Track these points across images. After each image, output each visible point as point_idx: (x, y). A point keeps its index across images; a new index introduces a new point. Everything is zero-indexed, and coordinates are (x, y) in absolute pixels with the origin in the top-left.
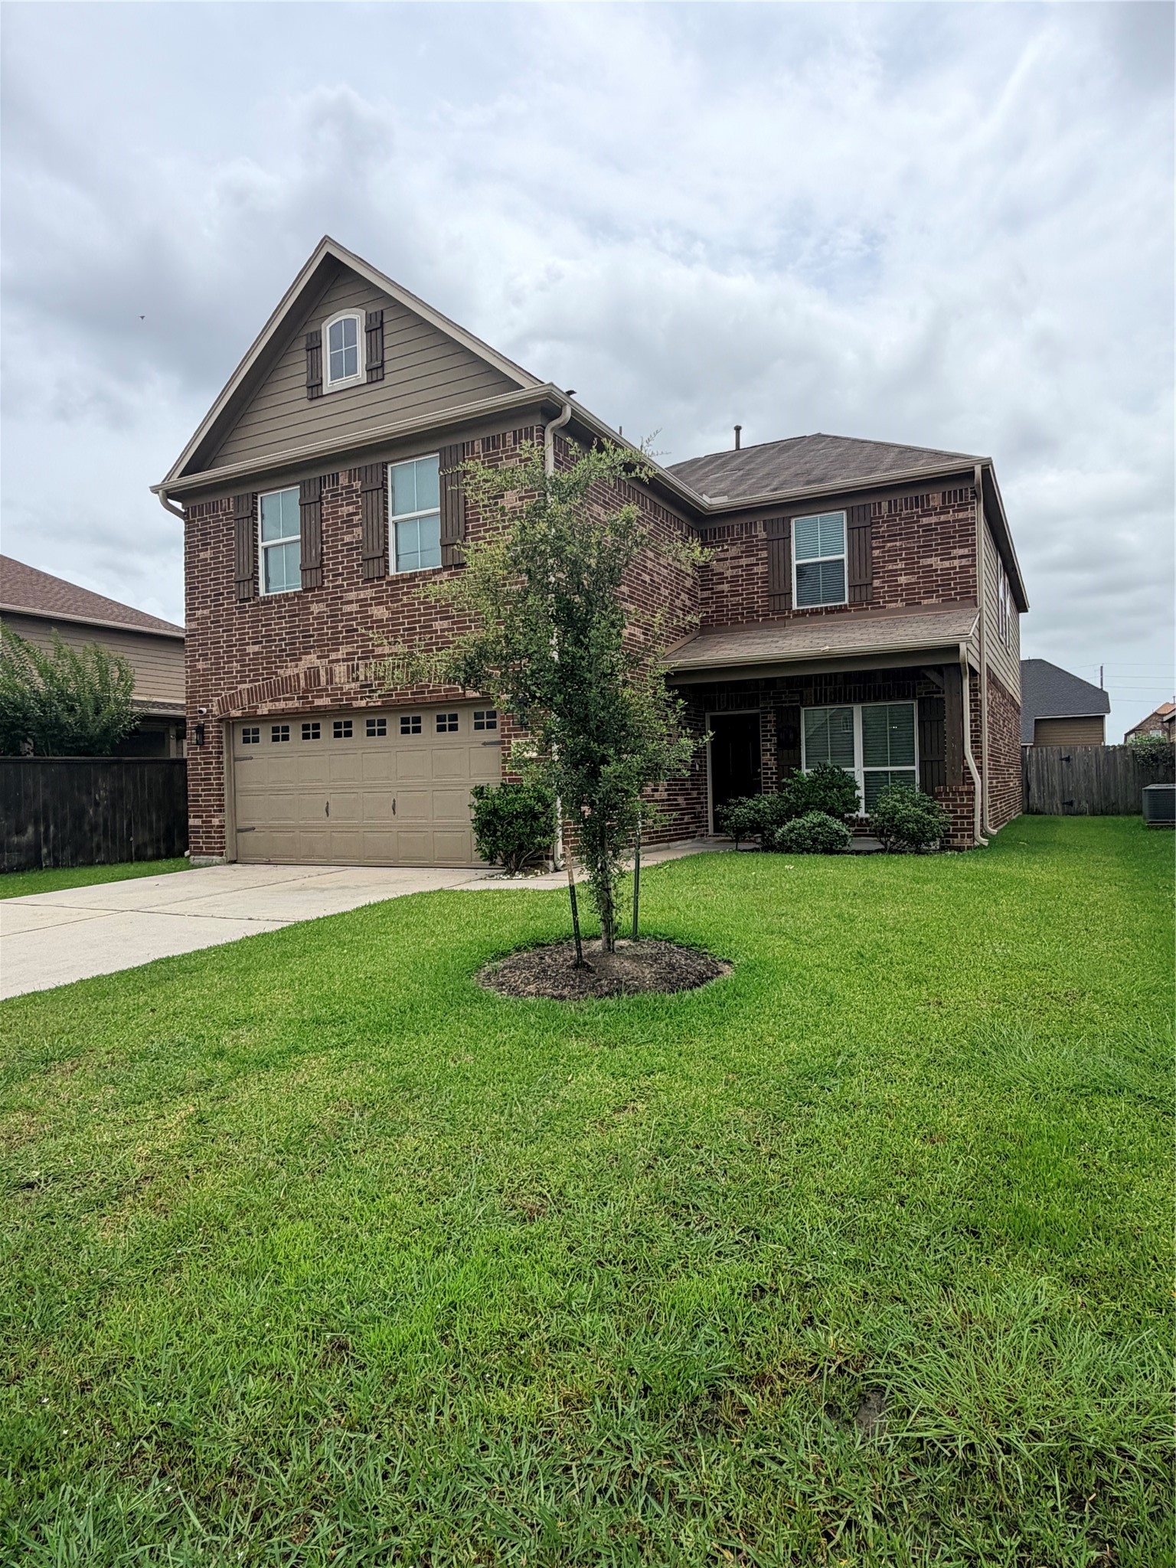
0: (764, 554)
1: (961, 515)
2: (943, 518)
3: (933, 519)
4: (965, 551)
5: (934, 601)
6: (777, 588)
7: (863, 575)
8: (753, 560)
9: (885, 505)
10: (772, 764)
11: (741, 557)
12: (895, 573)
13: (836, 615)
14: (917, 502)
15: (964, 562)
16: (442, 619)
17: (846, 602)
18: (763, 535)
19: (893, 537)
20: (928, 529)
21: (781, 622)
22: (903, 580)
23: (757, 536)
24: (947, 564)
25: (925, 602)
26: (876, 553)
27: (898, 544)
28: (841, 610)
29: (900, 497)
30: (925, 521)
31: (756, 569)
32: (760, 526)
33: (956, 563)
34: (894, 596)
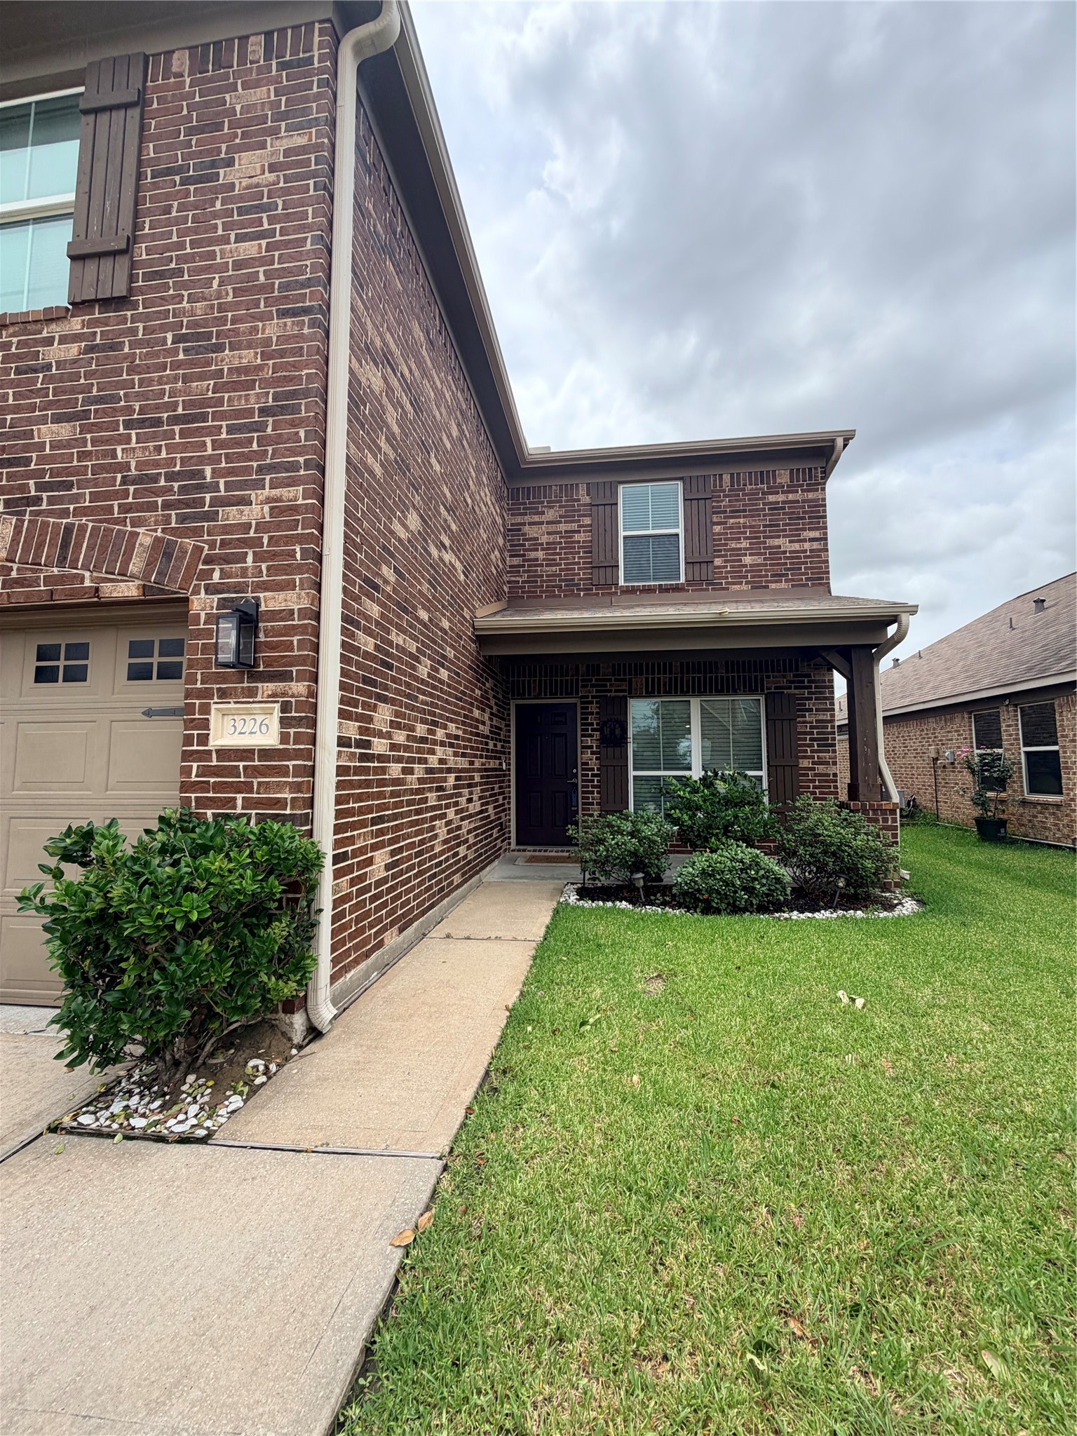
0: (587, 521)
1: (811, 496)
2: (791, 497)
3: (781, 498)
4: (816, 534)
5: (783, 585)
6: (602, 558)
7: (703, 550)
8: (574, 526)
9: (726, 478)
10: (594, 764)
11: (560, 522)
12: (739, 553)
13: (671, 595)
14: (762, 477)
15: (815, 545)
16: (57, 419)
17: (682, 580)
18: (587, 500)
19: (736, 513)
20: (775, 507)
21: (607, 599)
22: (748, 560)
23: (578, 500)
24: (796, 546)
25: (773, 586)
26: (717, 529)
27: (742, 520)
28: (677, 589)
29: (743, 470)
30: (772, 498)
31: (576, 537)
32: (582, 490)
33: (807, 546)
34: (738, 577)
